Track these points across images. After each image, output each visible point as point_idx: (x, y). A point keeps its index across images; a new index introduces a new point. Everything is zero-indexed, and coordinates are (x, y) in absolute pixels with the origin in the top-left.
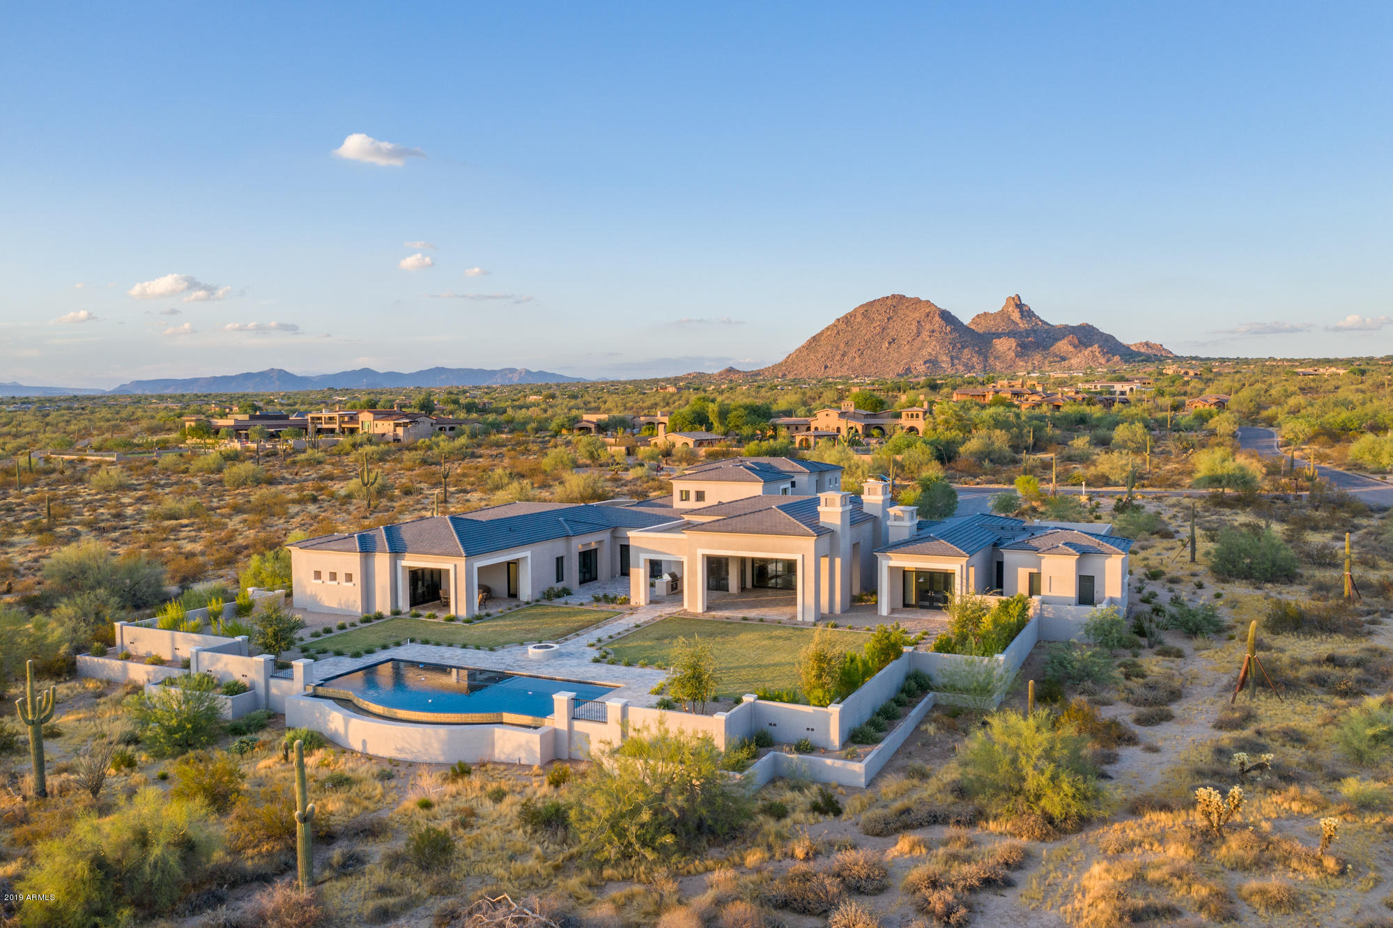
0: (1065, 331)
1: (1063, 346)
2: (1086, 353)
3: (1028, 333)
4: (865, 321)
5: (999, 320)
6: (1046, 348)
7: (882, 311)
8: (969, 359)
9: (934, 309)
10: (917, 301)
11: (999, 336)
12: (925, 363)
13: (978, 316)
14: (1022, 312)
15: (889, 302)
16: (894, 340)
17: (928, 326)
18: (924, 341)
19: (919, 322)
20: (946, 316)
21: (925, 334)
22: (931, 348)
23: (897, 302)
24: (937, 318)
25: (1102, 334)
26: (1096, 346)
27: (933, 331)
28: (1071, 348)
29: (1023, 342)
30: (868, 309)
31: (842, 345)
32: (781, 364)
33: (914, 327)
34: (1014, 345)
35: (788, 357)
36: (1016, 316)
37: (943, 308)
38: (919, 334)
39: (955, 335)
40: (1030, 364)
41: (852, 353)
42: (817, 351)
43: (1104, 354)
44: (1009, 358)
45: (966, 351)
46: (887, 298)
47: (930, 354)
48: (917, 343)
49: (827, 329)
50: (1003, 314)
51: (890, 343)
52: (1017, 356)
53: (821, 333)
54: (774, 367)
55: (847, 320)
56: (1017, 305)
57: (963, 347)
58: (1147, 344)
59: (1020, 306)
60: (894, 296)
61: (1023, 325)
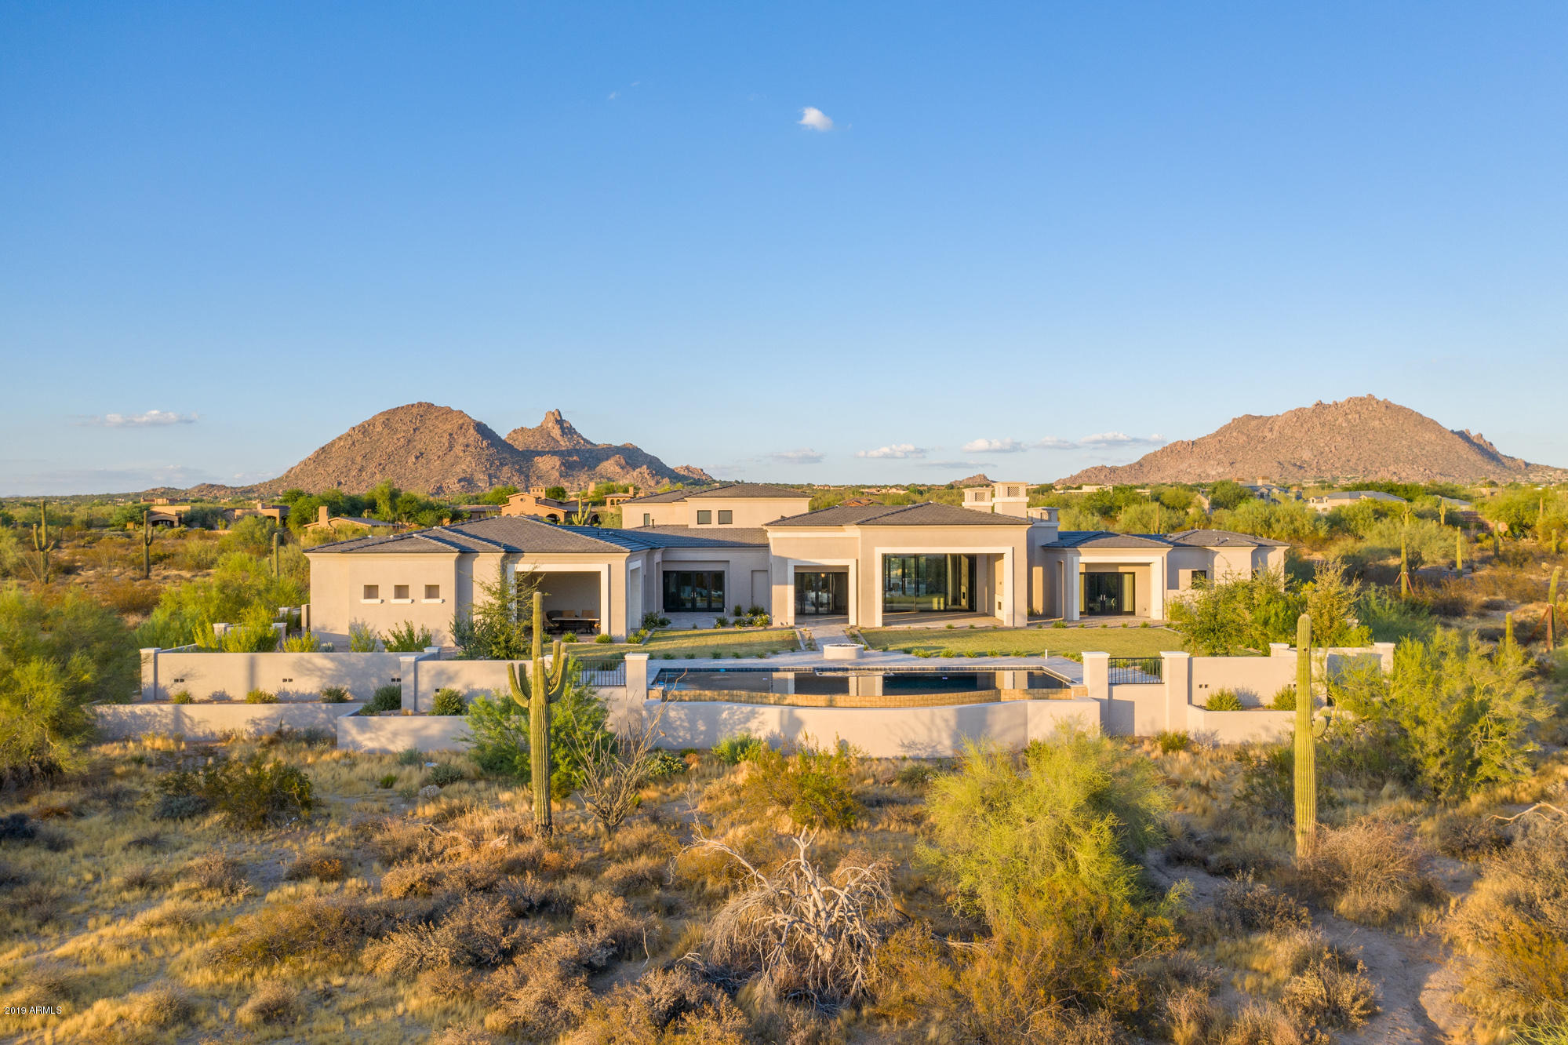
0: (609, 452)
1: (609, 466)
2: (635, 474)
3: (569, 453)
4: (386, 431)
5: (538, 436)
6: (592, 468)
7: (407, 420)
8: (509, 478)
9: (468, 420)
10: (449, 411)
11: (541, 454)
12: (460, 481)
13: (514, 431)
14: (562, 428)
15: (415, 411)
16: (422, 454)
17: (461, 440)
18: (457, 457)
19: (451, 435)
20: (482, 429)
21: (458, 449)
22: (466, 465)
23: (424, 412)
24: (472, 431)
25: (647, 455)
26: (645, 467)
27: (467, 446)
28: (618, 469)
29: (567, 461)
30: (390, 418)
31: (359, 459)
32: (280, 480)
33: (445, 440)
34: (558, 464)
35: (290, 471)
36: (556, 432)
37: (478, 419)
38: (451, 448)
39: (492, 450)
40: (575, 485)
41: (372, 467)
42: (328, 465)
43: (653, 476)
44: (552, 478)
45: (505, 469)
46: (413, 406)
47: (465, 471)
48: (449, 459)
49: (340, 439)
50: (542, 430)
51: (417, 458)
52: (561, 476)
53: (332, 444)
54: (272, 483)
55: (365, 429)
56: (557, 421)
57: (501, 464)
58: (687, 468)
59: (560, 422)
60: (420, 404)
61: (564, 444)
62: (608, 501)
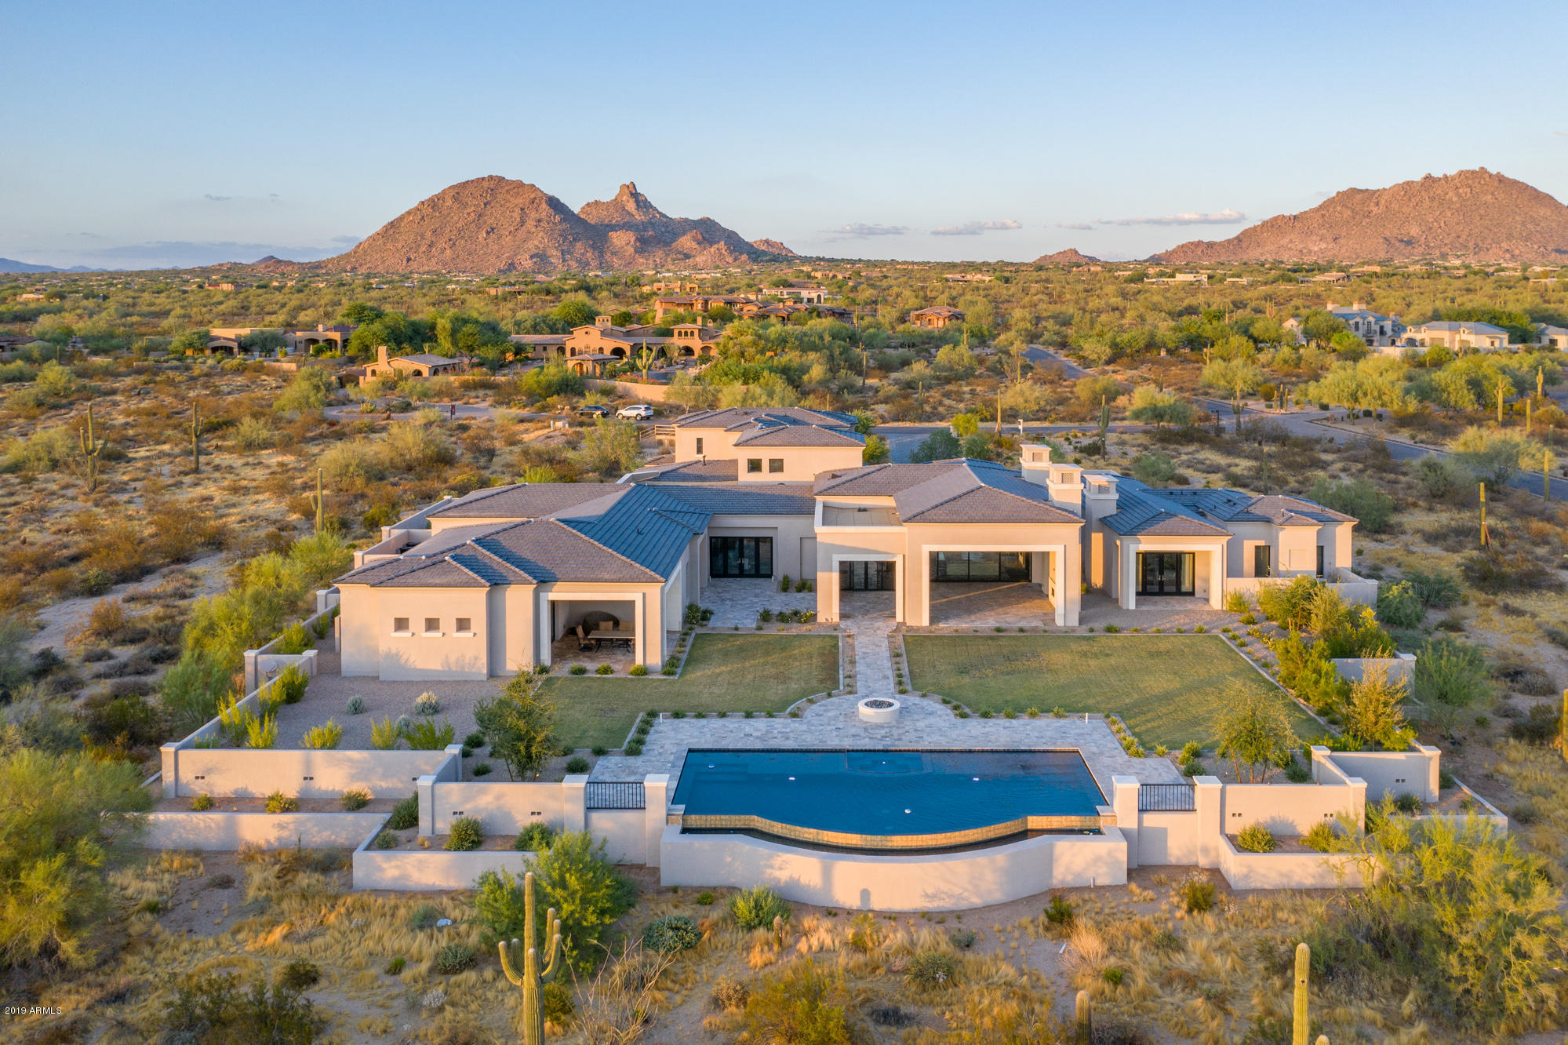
0: (687, 225)
1: (686, 242)
2: (712, 250)
3: (645, 226)
4: (456, 206)
5: (612, 210)
6: (667, 244)
7: (478, 194)
8: (583, 254)
9: (540, 195)
10: (520, 185)
11: (613, 228)
12: (532, 257)
13: (588, 204)
14: (637, 202)
15: (485, 184)
16: (493, 229)
17: (533, 215)
18: (529, 232)
19: (522, 209)
20: (554, 204)
21: (530, 224)
22: (539, 240)
23: (494, 188)
24: (544, 206)
25: (724, 230)
26: (722, 243)
27: (539, 221)
28: (694, 245)
29: (642, 236)
30: (459, 192)
31: (428, 234)
32: (348, 255)
33: (517, 215)
34: (633, 239)
35: (358, 247)
36: (631, 206)
37: (551, 193)
38: (523, 223)
39: (565, 226)
40: (651, 262)
41: (441, 243)
42: (397, 240)
43: (731, 253)
44: (627, 254)
45: (579, 245)
46: (483, 179)
47: (537, 247)
48: (522, 233)
49: (409, 213)
50: (616, 203)
51: (488, 233)
52: (636, 252)
53: (401, 218)
54: (340, 258)
55: (434, 203)
56: (632, 194)
57: (574, 239)
58: (767, 241)
59: (635, 195)
60: (491, 177)
61: (639, 217)
62: (676, 332)
